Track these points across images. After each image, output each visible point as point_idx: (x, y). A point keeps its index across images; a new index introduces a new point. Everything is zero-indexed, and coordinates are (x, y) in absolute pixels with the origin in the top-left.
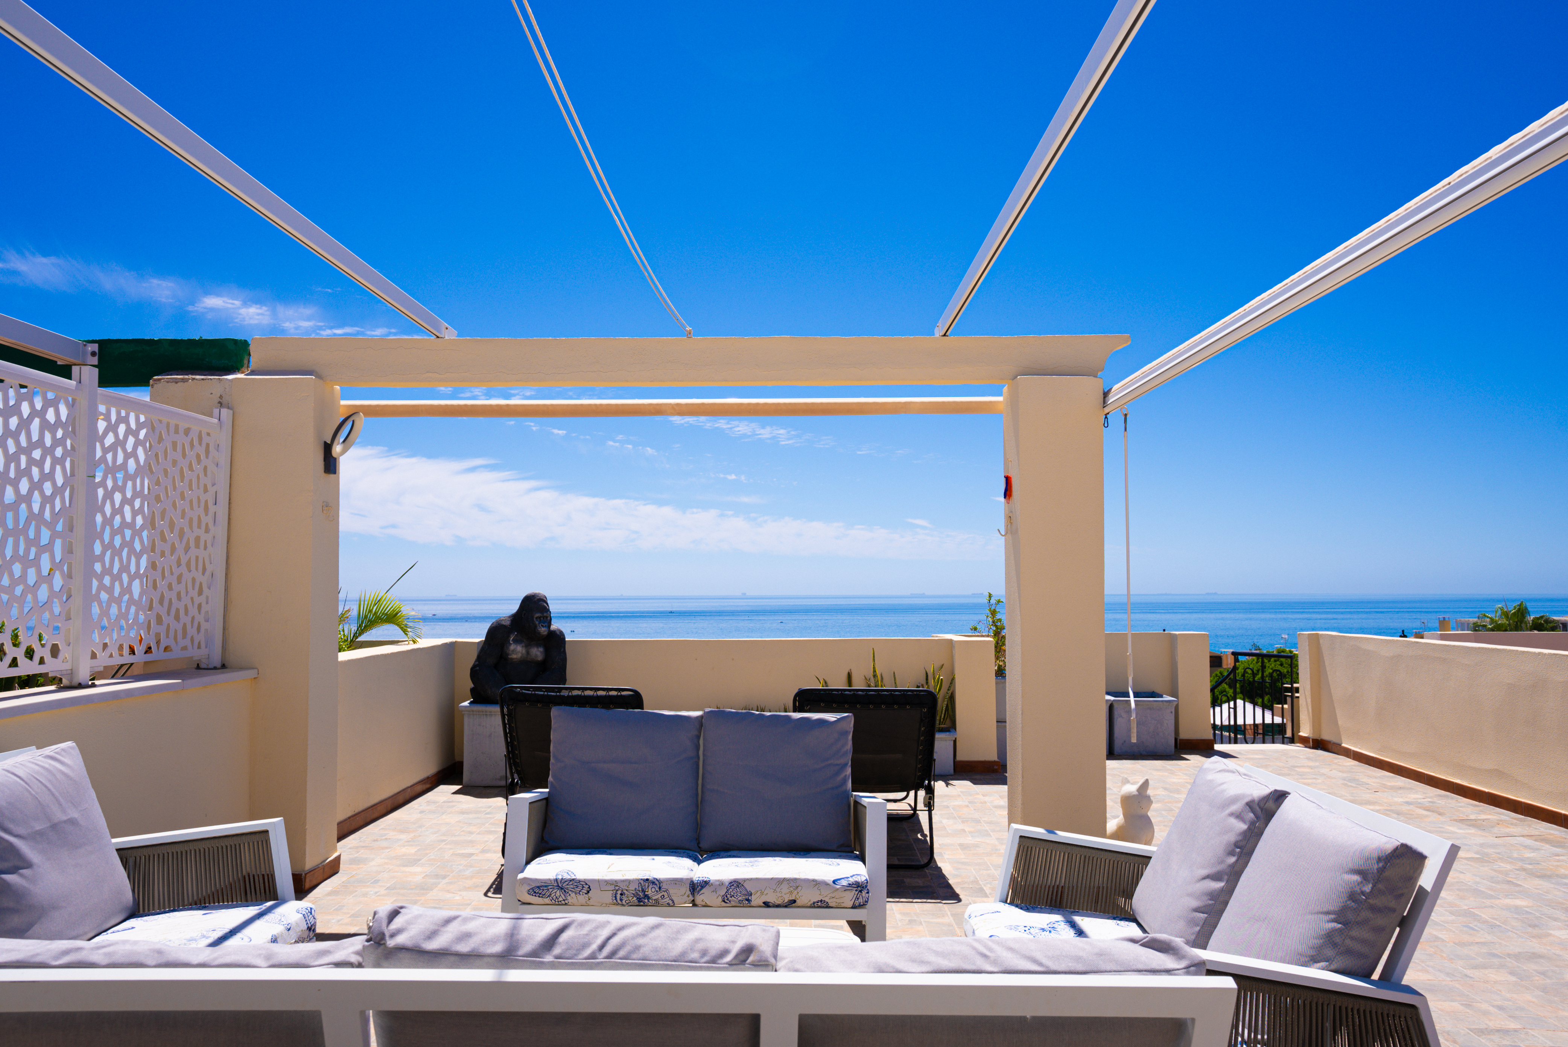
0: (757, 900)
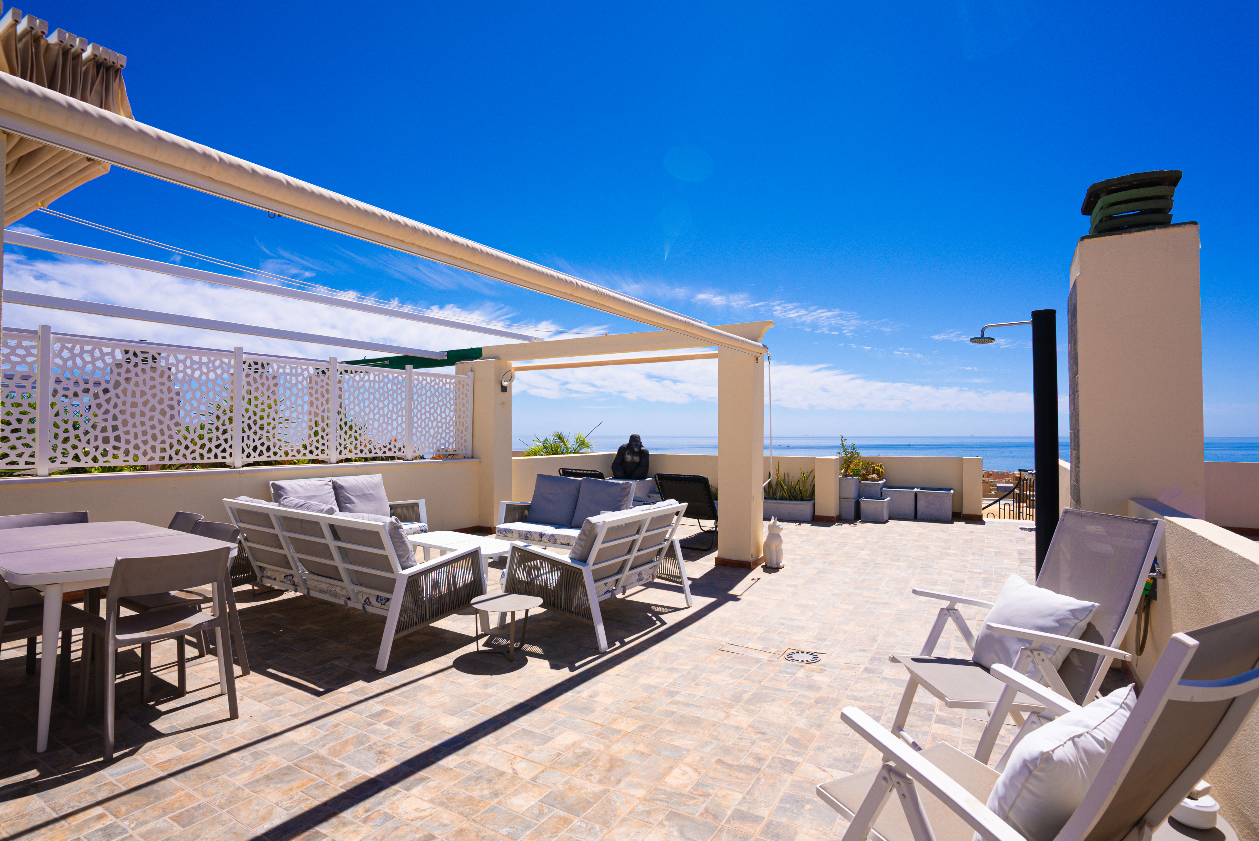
0: (558, 542)
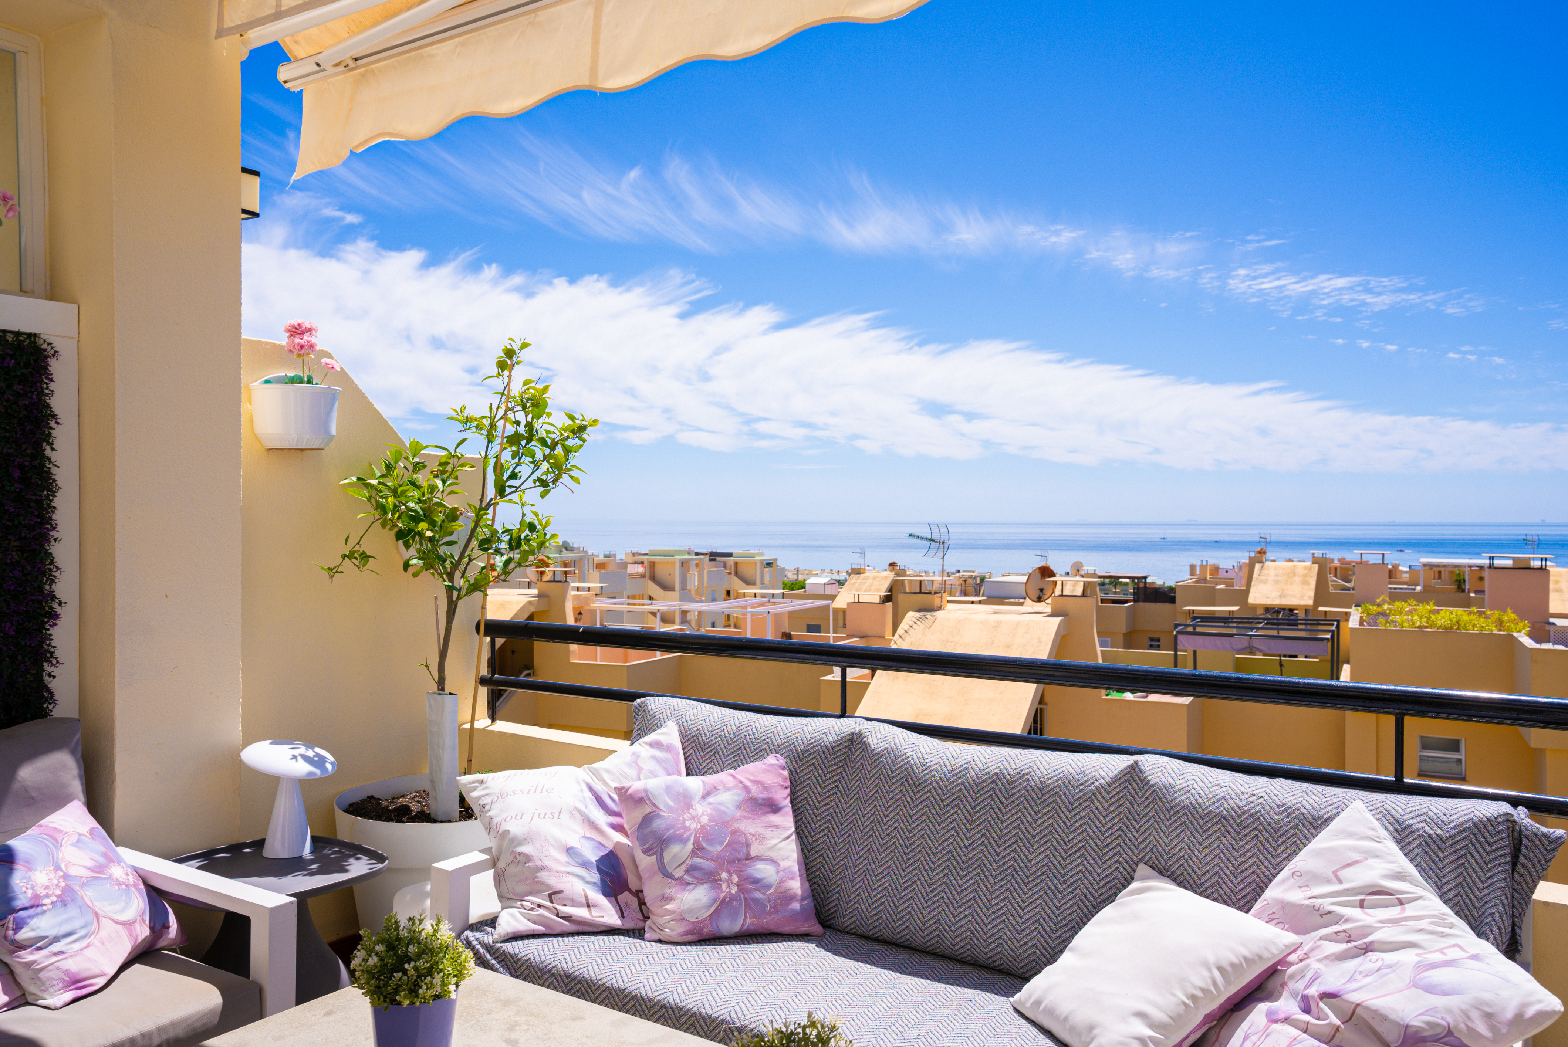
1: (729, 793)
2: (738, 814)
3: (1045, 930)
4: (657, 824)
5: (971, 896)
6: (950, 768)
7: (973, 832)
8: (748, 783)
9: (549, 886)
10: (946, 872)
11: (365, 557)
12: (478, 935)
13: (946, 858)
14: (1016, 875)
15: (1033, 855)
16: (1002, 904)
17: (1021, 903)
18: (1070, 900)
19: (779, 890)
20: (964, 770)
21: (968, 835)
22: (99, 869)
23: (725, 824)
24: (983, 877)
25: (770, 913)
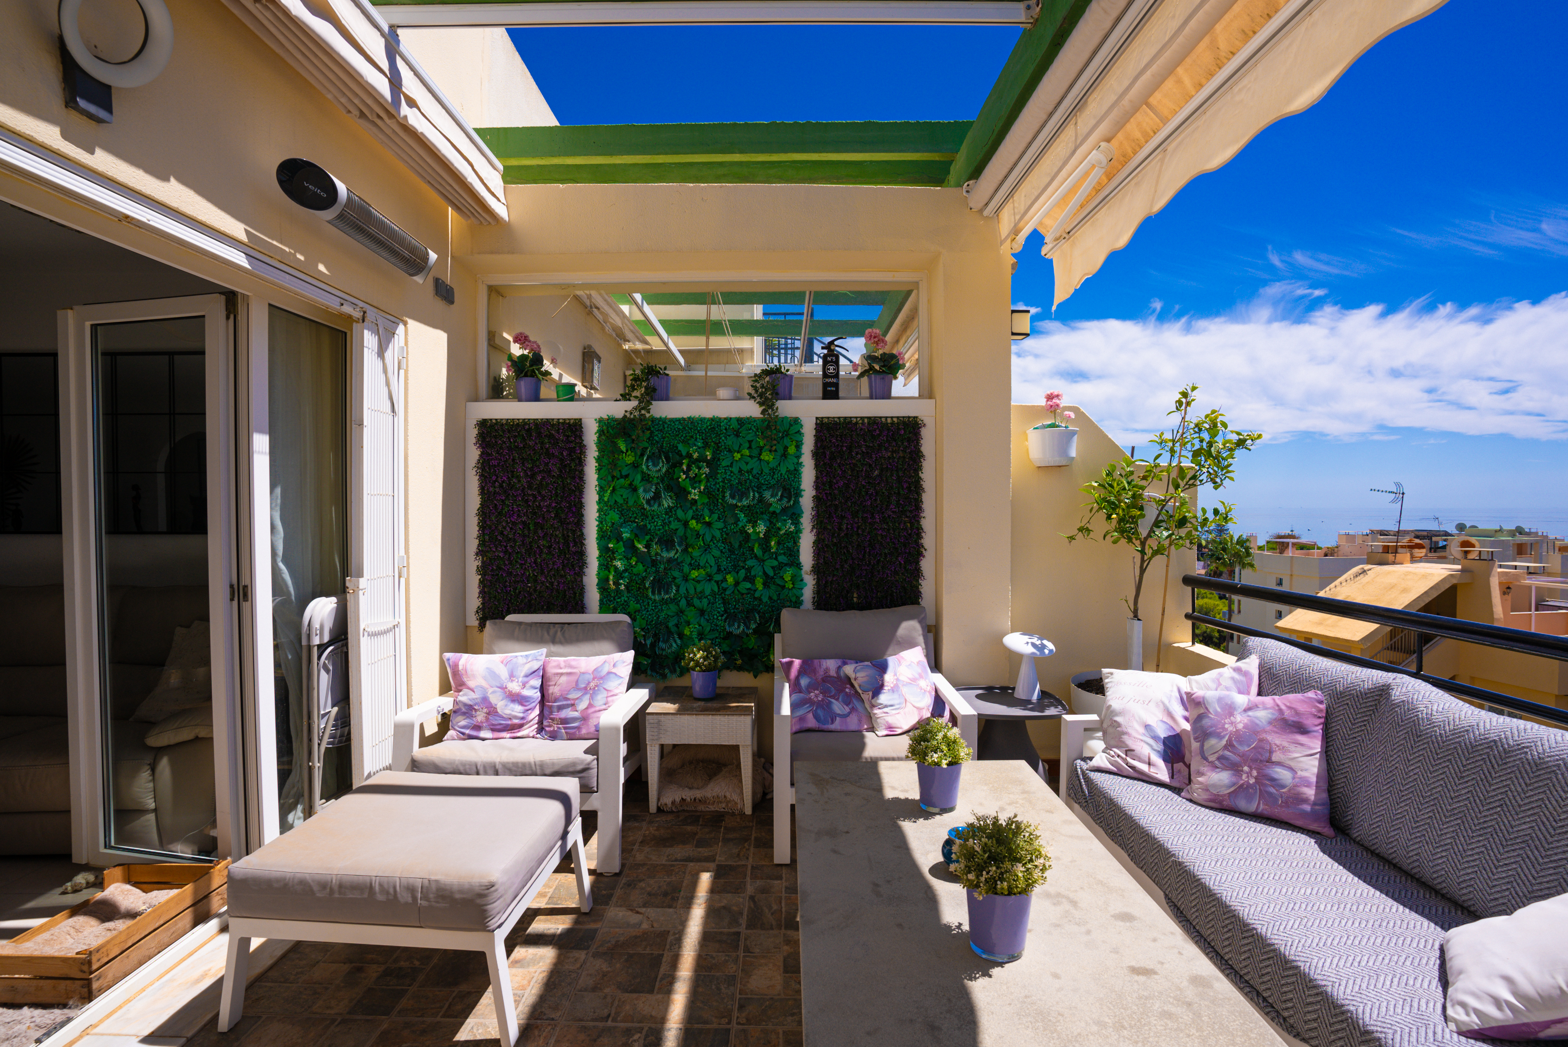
1: (1266, 711)
2: (1268, 728)
3: (1516, 893)
4: (1206, 722)
5: (1449, 841)
6: (1452, 727)
7: (1460, 787)
8: (1283, 707)
9: (1127, 746)
10: (1431, 814)
11: (1088, 530)
12: (1082, 763)
13: (1432, 803)
14: (1495, 836)
15: (1517, 822)
16: (1476, 857)
17: (1495, 862)
18: (1551, 875)
19: (1292, 791)
20: (1463, 732)
21: (1455, 788)
22: (914, 680)
23: (1256, 733)
24: (1462, 828)
25: (1281, 806)
